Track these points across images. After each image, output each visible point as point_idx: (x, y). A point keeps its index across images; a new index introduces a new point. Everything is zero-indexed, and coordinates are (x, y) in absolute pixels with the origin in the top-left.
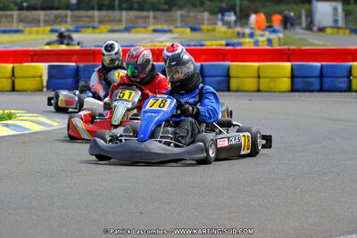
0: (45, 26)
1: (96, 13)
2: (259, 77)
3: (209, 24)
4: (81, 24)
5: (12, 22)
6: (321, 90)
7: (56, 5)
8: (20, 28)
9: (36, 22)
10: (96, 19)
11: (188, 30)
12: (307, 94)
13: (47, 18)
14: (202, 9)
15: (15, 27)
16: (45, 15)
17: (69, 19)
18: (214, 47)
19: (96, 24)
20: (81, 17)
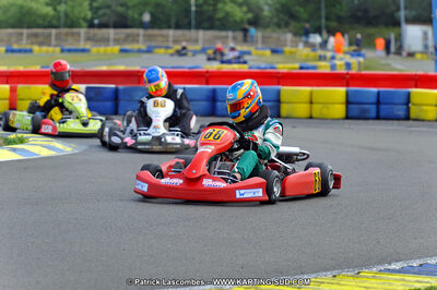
0: (114, 45)
1: (171, 32)
2: (311, 103)
3: (292, 46)
4: (154, 44)
5: (79, 41)
6: (378, 117)
7: (129, 23)
8: (88, 47)
9: (105, 41)
10: (171, 39)
11: (268, 52)
12: (361, 122)
13: (117, 37)
14: (286, 30)
15: (82, 45)
16: (116, 34)
17: (141, 38)
18: (285, 71)
19: (170, 44)
20: (155, 36)
